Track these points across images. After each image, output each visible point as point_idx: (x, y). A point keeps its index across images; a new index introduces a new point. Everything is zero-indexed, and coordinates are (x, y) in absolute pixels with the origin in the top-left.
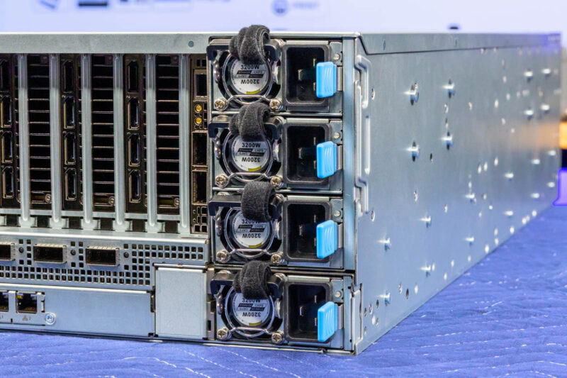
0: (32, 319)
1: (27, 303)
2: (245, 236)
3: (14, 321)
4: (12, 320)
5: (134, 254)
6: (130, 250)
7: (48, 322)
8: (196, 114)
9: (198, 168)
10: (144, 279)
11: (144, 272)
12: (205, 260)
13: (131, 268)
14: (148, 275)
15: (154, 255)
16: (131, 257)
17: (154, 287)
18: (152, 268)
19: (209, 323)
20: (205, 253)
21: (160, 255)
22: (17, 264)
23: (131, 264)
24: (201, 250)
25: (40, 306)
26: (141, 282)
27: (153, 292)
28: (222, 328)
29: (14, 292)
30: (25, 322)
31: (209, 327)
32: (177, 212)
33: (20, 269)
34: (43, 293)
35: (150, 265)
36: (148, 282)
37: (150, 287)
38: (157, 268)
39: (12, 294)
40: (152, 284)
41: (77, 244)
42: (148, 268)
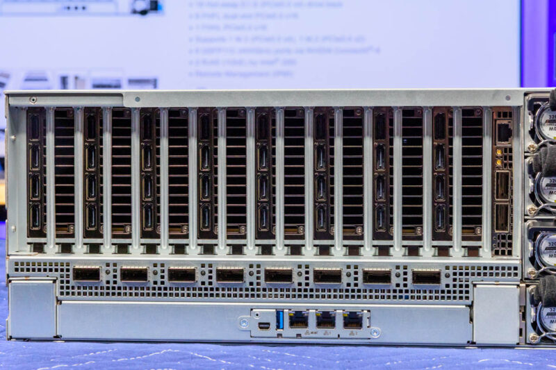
0: (359, 334)
1: (353, 320)
2: (551, 256)
3: (340, 336)
4: (339, 336)
5: (455, 274)
6: (451, 271)
7: (375, 336)
8: (497, 157)
9: (501, 201)
10: (464, 295)
11: (464, 289)
12: (519, 278)
13: (451, 286)
14: (467, 292)
15: (473, 274)
16: (452, 277)
17: (472, 302)
18: (471, 286)
19: (521, 330)
20: (519, 272)
21: (479, 274)
22: (345, 287)
23: (451, 283)
24: (516, 268)
25: (365, 322)
26: (461, 298)
27: (471, 306)
28: (532, 334)
29: (341, 311)
30: (352, 337)
31: (521, 334)
32: (479, 239)
33: (347, 291)
34: (369, 311)
35: (469, 283)
36: (467, 298)
37: (469, 302)
38: (475, 285)
39: (339, 313)
40: (471, 299)
41: (401, 268)
42: (467, 286)
